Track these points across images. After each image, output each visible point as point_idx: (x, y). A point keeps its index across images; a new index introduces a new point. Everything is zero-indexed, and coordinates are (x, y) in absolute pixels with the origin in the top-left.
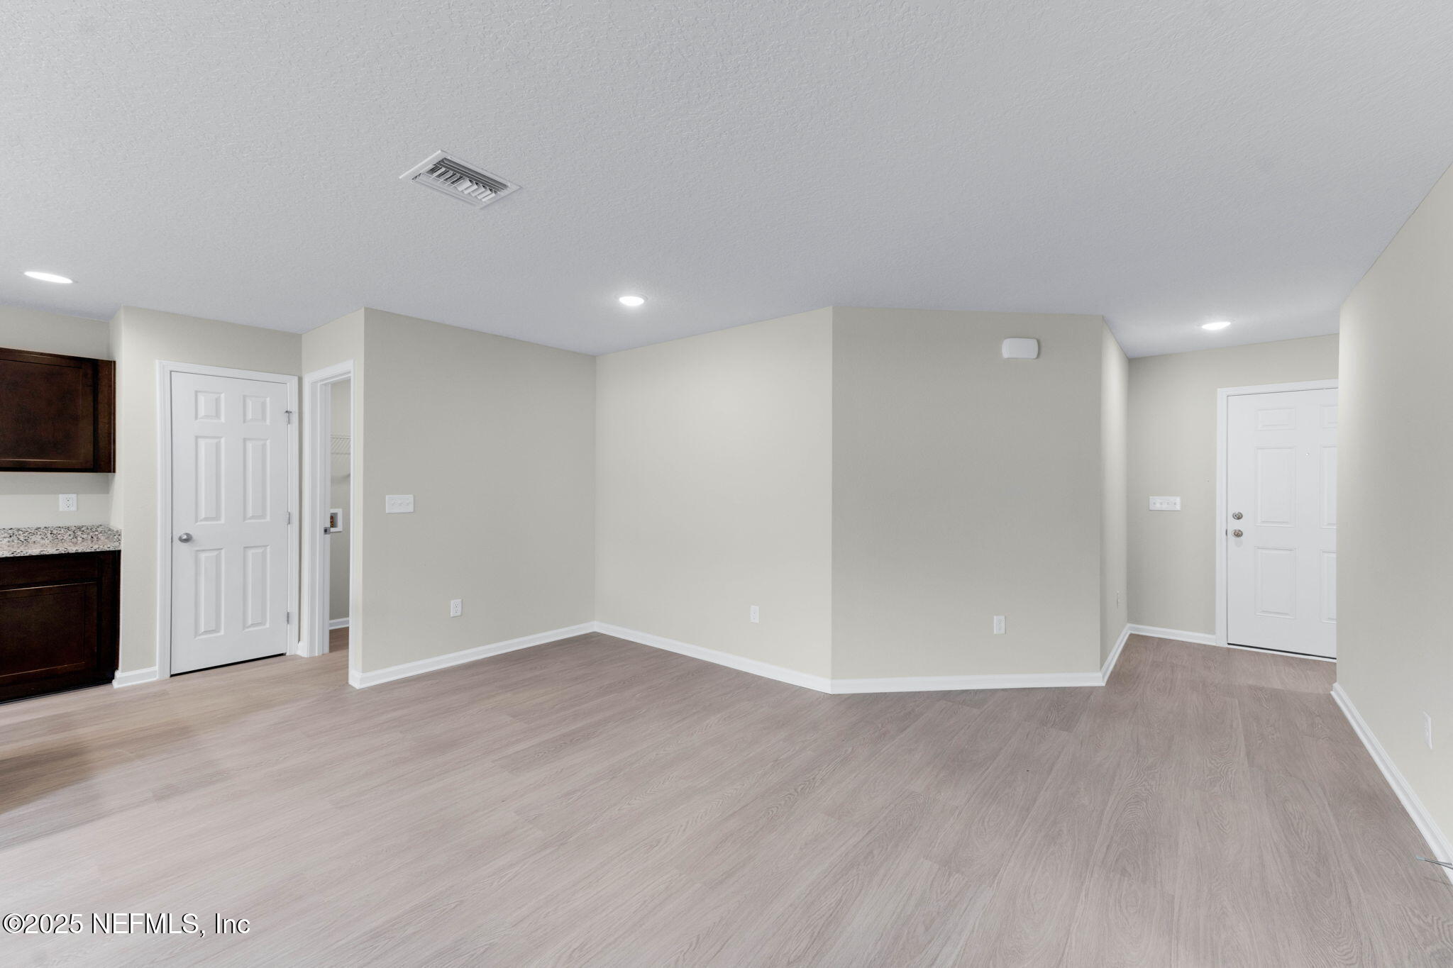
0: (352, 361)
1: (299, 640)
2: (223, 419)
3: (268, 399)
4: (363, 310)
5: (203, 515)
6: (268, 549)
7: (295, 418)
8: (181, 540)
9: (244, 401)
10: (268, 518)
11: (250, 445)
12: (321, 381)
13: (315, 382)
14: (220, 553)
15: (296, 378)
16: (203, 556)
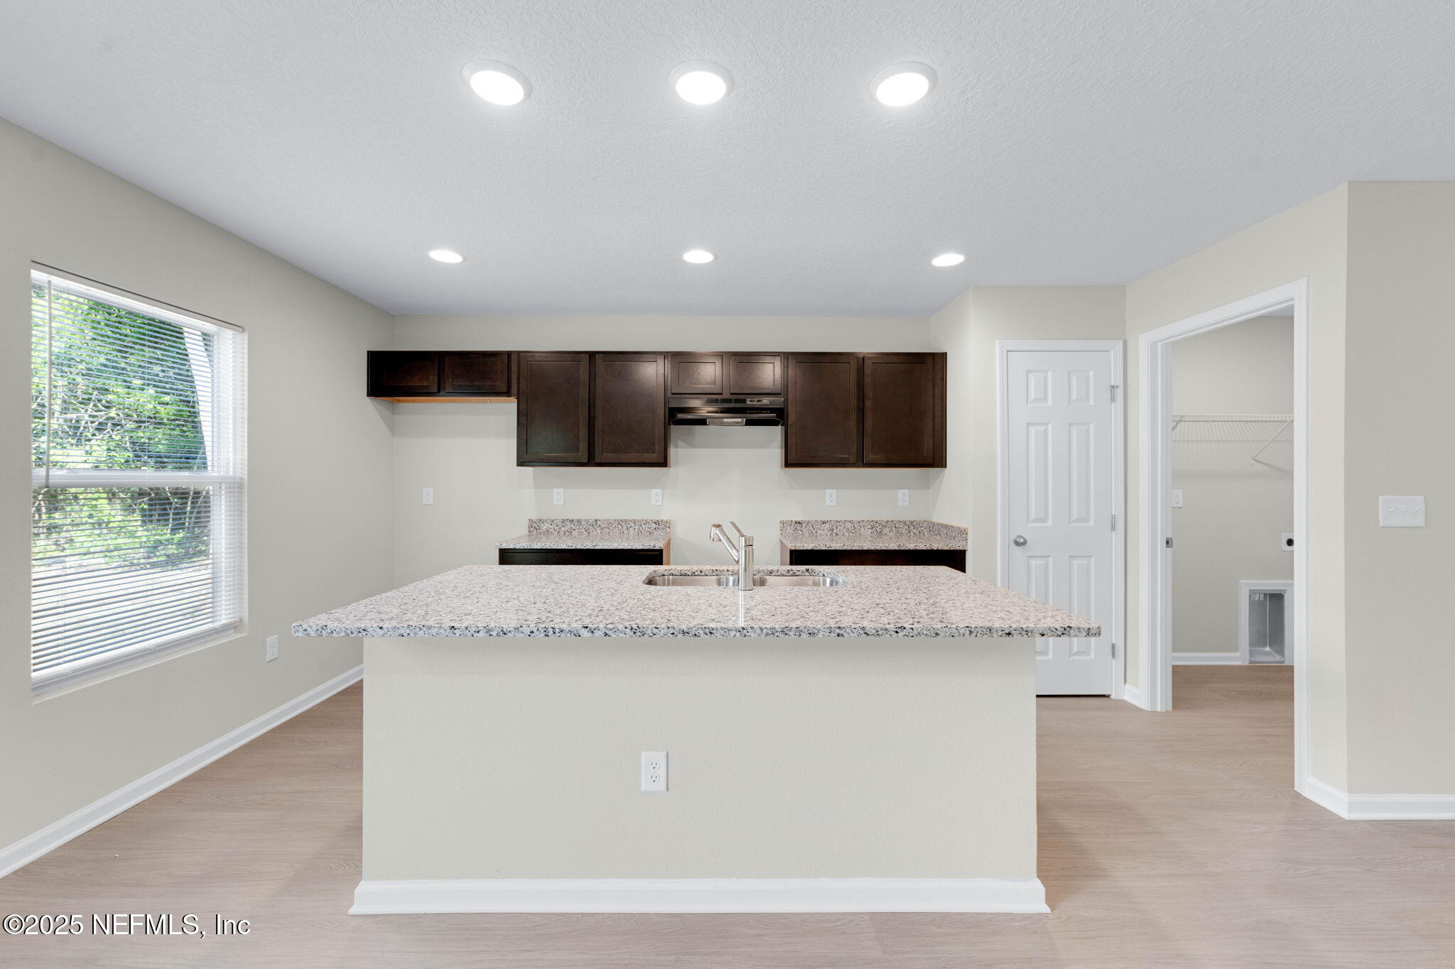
0: (1305, 279)
1: (1125, 682)
2: (1050, 402)
3: (1091, 373)
4: (1346, 184)
5: (1033, 516)
6: (1093, 560)
7: (1120, 392)
8: (1017, 543)
9: (1069, 379)
10: (1092, 523)
11: (1074, 431)
12: (1162, 340)
13: (1155, 342)
14: (1048, 561)
15: (1121, 342)
16: (1034, 563)
